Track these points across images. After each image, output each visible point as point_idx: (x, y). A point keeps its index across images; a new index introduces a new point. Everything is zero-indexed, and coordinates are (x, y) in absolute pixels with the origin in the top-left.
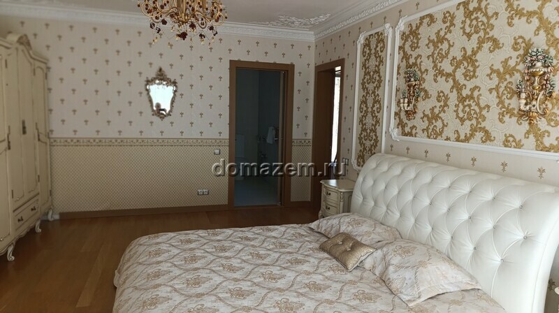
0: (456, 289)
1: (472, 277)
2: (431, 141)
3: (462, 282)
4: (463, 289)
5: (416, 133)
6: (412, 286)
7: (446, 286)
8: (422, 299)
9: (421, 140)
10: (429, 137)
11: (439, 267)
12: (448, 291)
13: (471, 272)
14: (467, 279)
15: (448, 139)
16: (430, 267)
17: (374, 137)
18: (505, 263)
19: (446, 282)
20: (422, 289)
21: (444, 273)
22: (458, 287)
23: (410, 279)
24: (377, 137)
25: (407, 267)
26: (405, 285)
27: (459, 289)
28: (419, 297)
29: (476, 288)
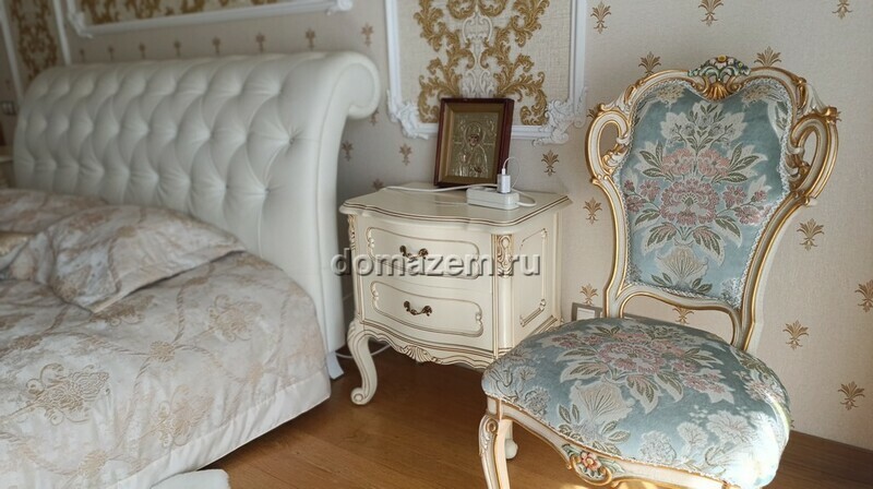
0: (199, 262)
1: (227, 235)
2: (145, 23)
3: (209, 247)
4: (212, 258)
5: (117, 14)
6: (103, 275)
7: (181, 261)
8: (124, 292)
9: (128, 23)
10: (139, 16)
11: (162, 230)
12: (185, 268)
13: (226, 228)
14: (217, 240)
15: (170, 12)
16: (141, 235)
17: (47, 41)
18: (271, 192)
19: (180, 253)
20: (121, 275)
21: (173, 239)
22: (204, 257)
23: (99, 264)
24: (51, 40)
25: (93, 247)
26: (90, 278)
27: (206, 261)
28: (118, 290)
29: (235, 249)
